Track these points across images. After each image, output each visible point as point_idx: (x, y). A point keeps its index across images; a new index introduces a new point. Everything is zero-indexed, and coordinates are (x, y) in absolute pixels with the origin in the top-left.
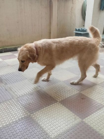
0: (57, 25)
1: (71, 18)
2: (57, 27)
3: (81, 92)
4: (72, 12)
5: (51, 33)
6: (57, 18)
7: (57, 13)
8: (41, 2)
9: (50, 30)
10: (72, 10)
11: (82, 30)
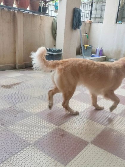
0: (24, 44)
1: (40, 36)
2: (24, 46)
3: (60, 127)
4: (40, 30)
5: (15, 53)
6: (23, 35)
7: (23, 30)
8: (2, 16)
9: (15, 49)
10: (40, 28)
11: (54, 50)
